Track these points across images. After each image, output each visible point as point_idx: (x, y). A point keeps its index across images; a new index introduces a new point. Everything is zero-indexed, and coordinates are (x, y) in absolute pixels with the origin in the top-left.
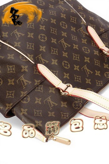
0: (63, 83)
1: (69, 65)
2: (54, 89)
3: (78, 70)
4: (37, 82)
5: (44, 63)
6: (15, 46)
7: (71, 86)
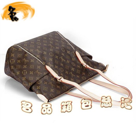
0: (58, 76)
1: (63, 70)
2: (53, 78)
3: (68, 74)
4: (45, 73)
5: (51, 66)
6: (37, 57)
7: (63, 78)
